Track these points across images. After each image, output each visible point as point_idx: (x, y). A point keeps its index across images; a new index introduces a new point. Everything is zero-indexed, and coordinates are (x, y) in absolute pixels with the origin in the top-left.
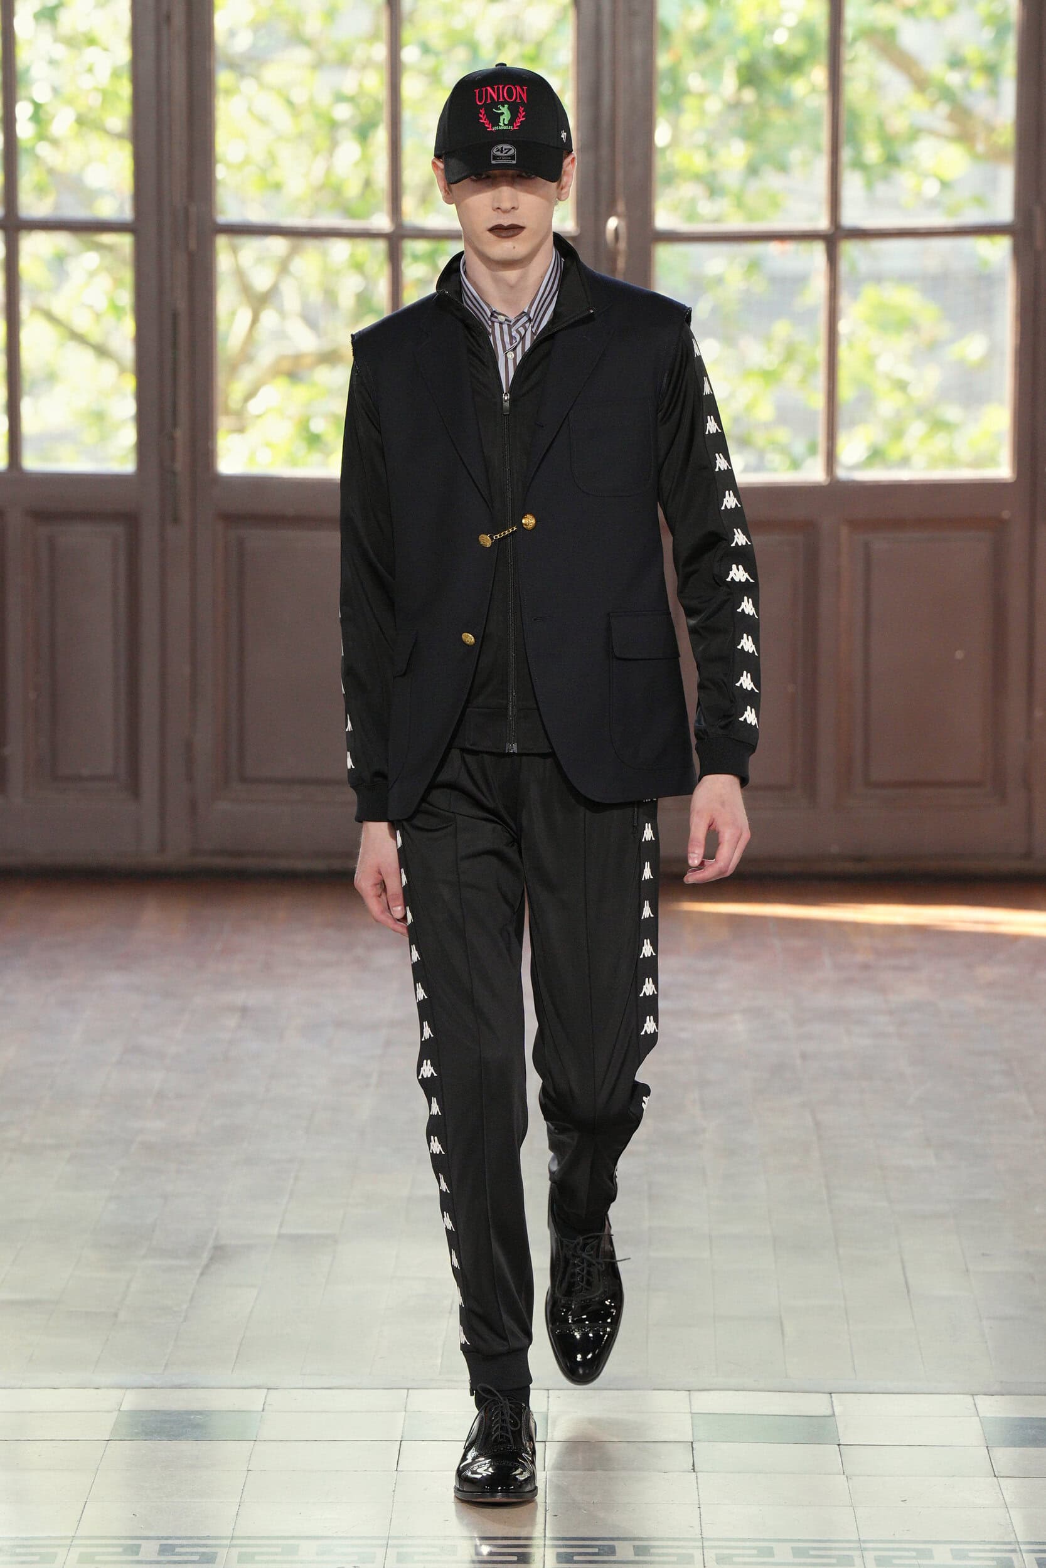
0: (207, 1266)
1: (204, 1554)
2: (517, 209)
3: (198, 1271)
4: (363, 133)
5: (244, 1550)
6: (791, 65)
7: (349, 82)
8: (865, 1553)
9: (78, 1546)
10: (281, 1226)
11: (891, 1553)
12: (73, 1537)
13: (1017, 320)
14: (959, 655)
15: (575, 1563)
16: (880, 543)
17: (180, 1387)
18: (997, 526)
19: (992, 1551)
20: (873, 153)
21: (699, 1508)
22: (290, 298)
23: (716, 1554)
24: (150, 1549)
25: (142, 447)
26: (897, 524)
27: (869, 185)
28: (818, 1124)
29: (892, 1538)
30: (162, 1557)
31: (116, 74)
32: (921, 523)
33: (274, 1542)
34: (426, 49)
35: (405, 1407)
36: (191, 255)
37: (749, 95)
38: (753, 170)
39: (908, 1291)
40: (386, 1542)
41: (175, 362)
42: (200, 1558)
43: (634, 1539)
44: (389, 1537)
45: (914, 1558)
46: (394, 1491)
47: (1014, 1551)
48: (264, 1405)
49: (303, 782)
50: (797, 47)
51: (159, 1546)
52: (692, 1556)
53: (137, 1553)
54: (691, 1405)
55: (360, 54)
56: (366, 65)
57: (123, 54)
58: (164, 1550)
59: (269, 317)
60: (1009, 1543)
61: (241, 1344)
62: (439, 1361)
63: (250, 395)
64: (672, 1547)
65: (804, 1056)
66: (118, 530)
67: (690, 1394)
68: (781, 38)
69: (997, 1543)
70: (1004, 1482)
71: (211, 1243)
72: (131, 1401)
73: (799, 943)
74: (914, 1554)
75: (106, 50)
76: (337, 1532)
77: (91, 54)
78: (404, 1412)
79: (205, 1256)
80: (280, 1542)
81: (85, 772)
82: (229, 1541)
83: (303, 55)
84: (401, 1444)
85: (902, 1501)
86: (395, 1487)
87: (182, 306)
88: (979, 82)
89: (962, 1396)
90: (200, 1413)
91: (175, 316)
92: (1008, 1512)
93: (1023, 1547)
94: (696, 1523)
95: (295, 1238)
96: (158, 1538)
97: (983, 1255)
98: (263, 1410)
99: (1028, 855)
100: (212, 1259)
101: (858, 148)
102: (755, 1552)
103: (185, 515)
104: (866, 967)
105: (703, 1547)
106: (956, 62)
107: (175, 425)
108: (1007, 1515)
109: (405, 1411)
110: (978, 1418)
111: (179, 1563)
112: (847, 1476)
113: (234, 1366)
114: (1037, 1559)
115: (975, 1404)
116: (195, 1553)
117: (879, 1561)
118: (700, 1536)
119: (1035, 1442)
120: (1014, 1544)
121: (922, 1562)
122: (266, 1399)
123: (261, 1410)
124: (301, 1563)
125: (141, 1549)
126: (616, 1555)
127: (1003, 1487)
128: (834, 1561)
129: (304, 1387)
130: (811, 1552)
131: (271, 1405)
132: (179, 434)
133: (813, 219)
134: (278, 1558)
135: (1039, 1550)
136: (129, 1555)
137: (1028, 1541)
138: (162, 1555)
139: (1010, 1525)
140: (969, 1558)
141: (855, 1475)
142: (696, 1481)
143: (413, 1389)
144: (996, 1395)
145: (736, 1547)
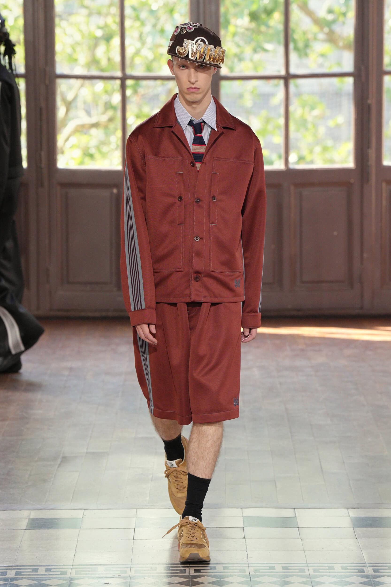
0: (60, 464)
1: (62, 571)
3: (57, 466)
4: (108, 38)
5: (77, 570)
6: (269, 13)
7: (101, 22)
8: (309, 568)
9: (15, 569)
10: (87, 449)
11: (319, 568)
12: (13, 566)
13: (355, 108)
14: (335, 233)
16: (306, 192)
17: (51, 509)
18: (348, 185)
19: (355, 566)
20: (301, 45)
22: (80, 103)
23: (254, 569)
24: (42, 570)
25: (29, 158)
26: (312, 184)
27: (300, 56)
28: (286, 409)
29: (319, 562)
30: (47, 573)
32: (321, 184)
33: (89, 567)
34: (134, 9)
35: (136, 516)
36: (46, 86)
37: (253, 25)
39: (322, 470)
40: (130, 566)
41: (41, 126)
42: (60, 574)
43: (223, 564)
44: (131, 564)
45: (328, 569)
46: (133, 547)
48: (83, 516)
49: (90, 283)
50: (270, 7)
51: (45, 569)
52: (245, 570)
53: (37, 572)
54: (242, 514)
55: (104, 11)
56: (107, 15)
58: (47, 570)
59: (72, 113)
61: (74, 493)
62: (148, 498)
63: (67, 140)
64: (237, 566)
65: (281, 384)
67: (242, 510)
69: (357, 563)
70: (360, 541)
71: (61, 456)
72: (32, 515)
73: (277, 342)
74: (327, 568)
75: (11, 10)
76: (112, 563)
78: (135, 518)
79: (59, 460)
80: (91, 566)
82: (72, 566)
83: (84, 12)
84: (135, 530)
85: (322, 548)
86: (133, 546)
87: (43, 105)
88: (341, 19)
89: (343, 509)
90: (58, 519)
91: (41, 109)
92: (362, 551)
93: (368, 565)
94: (246, 558)
95: (93, 453)
96: (45, 566)
97: (350, 457)
98: (83, 518)
99: (362, 308)
100: (62, 462)
101: (295, 41)
102: (268, 568)
103: (46, 184)
104: (302, 350)
105: (249, 566)
106: (330, 11)
107: (41, 150)
108: (362, 553)
109: (136, 517)
110: (349, 517)
111: (53, 575)
112: (301, 539)
113: (71, 501)
114: (373, 569)
115: (348, 512)
116: (59, 571)
117: (314, 570)
118: (248, 562)
119: (371, 526)
120: (364, 564)
121: (330, 571)
122: (83, 513)
123: (82, 517)
124: (99, 574)
125: (39, 570)
126: (216, 570)
127: (359, 543)
128: (298, 571)
129: (98, 509)
130: (289, 568)
131: (85, 516)
132: (43, 153)
133: (279, 71)
134: (90, 573)
135: (374, 566)
136: (34, 572)
137: (369, 562)
138: (47, 572)
139: (362, 557)
140: (348, 569)
141: (306, 539)
142: (245, 542)
143: (139, 509)
144: (356, 508)
145: (261, 566)
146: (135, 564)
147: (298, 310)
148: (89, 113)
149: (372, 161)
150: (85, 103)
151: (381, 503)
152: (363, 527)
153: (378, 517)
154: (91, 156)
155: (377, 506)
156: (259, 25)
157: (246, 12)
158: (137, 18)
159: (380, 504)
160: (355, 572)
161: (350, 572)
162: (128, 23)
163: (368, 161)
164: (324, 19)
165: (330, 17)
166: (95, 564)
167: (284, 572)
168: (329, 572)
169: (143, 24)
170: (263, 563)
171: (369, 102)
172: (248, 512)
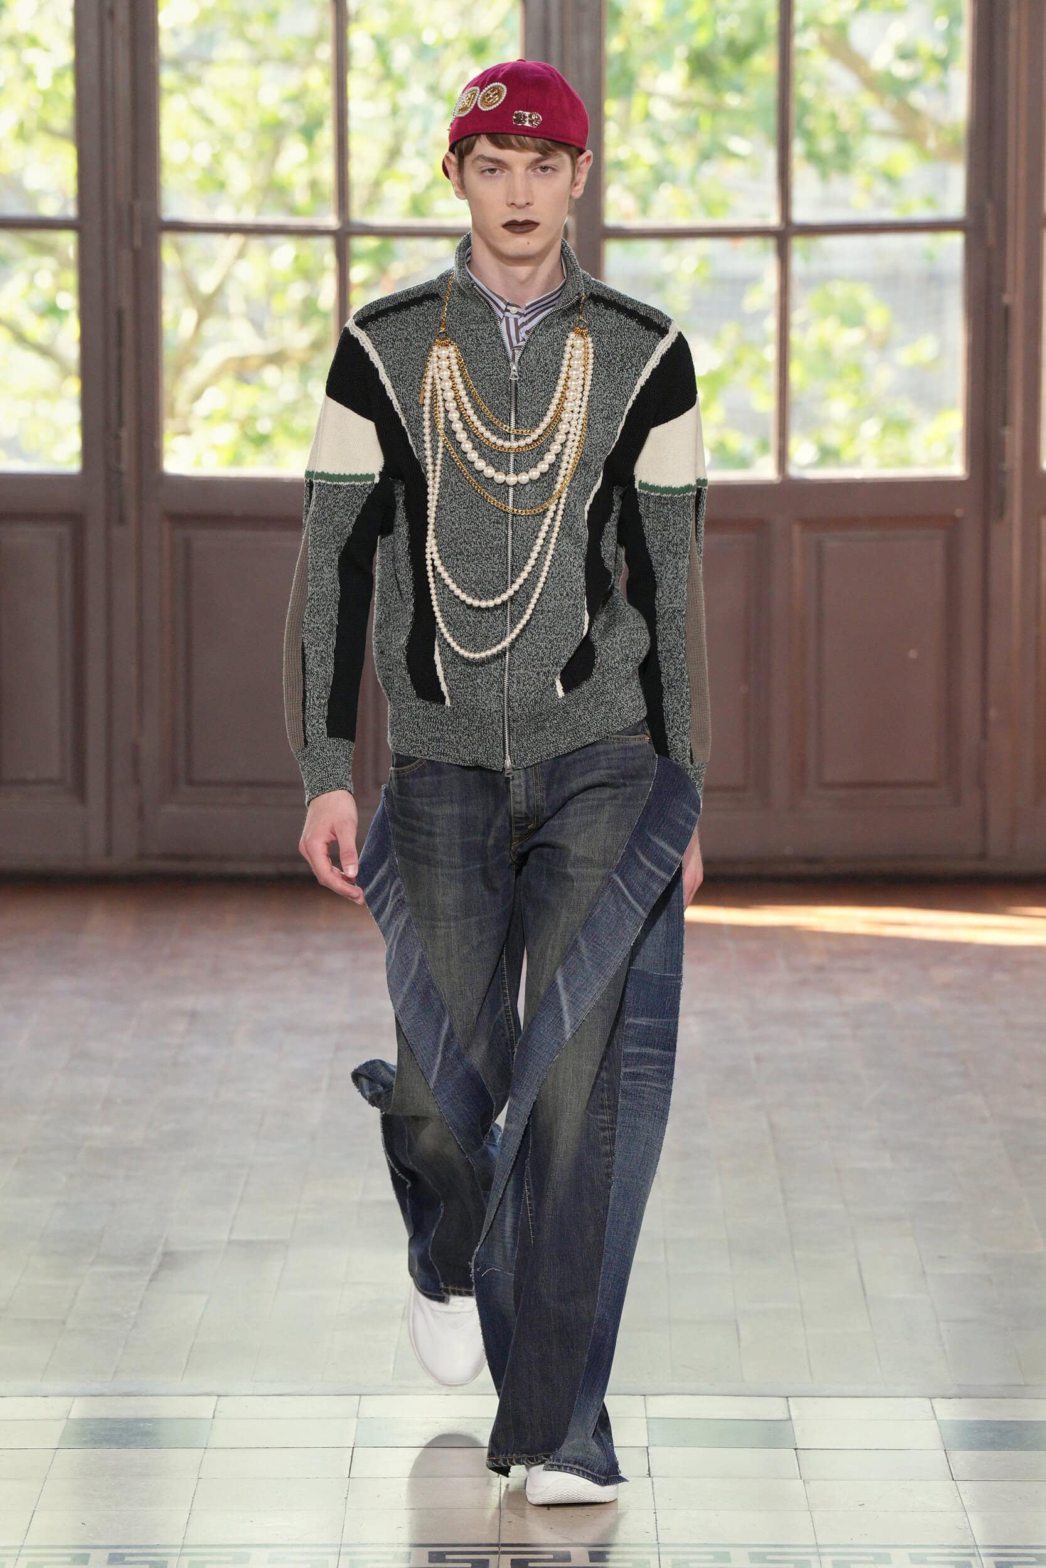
0: (156, 1273)
1: (154, 1562)
2: (532, 204)
3: (148, 1278)
4: (308, 133)
5: (194, 1558)
6: (740, 53)
8: (823, 1558)
9: (27, 1555)
10: (231, 1232)
11: (848, 1558)
12: (21, 1546)
13: (969, 317)
14: (913, 654)
16: (833, 543)
17: (128, 1395)
18: (951, 525)
19: (949, 1555)
20: (826, 145)
21: (655, 1513)
22: (235, 302)
23: (673, 1560)
24: (99, 1558)
25: (87, 446)
26: (848, 522)
27: (824, 176)
28: (772, 1127)
29: (849, 1543)
31: (58, 75)
32: (876, 521)
33: (226, 1550)
35: (358, 1414)
36: (136, 253)
37: (700, 92)
39: (865, 1295)
40: (339, 1550)
41: (119, 364)
43: (590, 1545)
44: (341, 1545)
45: (873, 1563)
46: (346, 1498)
47: (972, 1555)
48: (214, 1412)
49: (252, 784)
50: (744, 35)
51: (108, 1555)
52: (648, 1562)
54: (646, 1410)
56: (310, 64)
57: (66, 53)
58: (114, 1559)
59: (212, 326)
60: (968, 1547)
61: (191, 1351)
62: (391, 1366)
63: (197, 396)
64: (629, 1554)
65: (758, 1059)
66: (62, 530)
67: (645, 1399)
69: (955, 1547)
70: (962, 1486)
71: (160, 1249)
72: (79, 1409)
73: (752, 945)
74: (872, 1558)
75: (46, 50)
76: (288, 1540)
77: (31, 56)
78: (356, 1419)
79: (154, 1262)
80: (230, 1552)
81: (31, 776)
82: (179, 1549)
84: (353, 1451)
85: (861, 1505)
86: (347, 1494)
87: (127, 303)
88: (934, 75)
89: (922, 1400)
90: (149, 1420)
91: (120, 314)
92: (967, 1515)
93: (981, 1551)
94: (653, 1530)
95: (249, 1244)
96: (108, 1547)
97: (941, 1257)
98: (214, 1417)
99: (983, 856)
100: (161, 1265)
101: (809, 136)
102: (712, 1557)
103: (132, 514)
104: (820, 969)
105: (659, 1552)
106: (906, 54)
107: (120, 424)
108: (966, 1518)
109: (357, 1417)
110: (935, 1421)
112: (805, 1480)
113: (185, 1372)
114: (996, 1563)
115: (933, 1407)
116: (145, 1561)
118: (656, 1542)
119: (993, 1445)
120: (973, 1548)
122: (216, 1406)
123: (212, 1417)
125: (91, 1558)
127: (962, 1490)
128: (792, 1566)
129: (255, 1393)
130: (769, 1557)
131: (220, 1412)
132: (125, 433)
133: (763, 216)
135: (999, 1554)
136: (78, 1564)
137: (987, 1544)
139: (968, 1529)
140: (928, 1562)
141: (812, 1480)
142: (651, 1486)
143: (366, 1395)
144: (955, 1398)
145: (694, 1553)
146: (348, 1545)
147: (810, 861)
148: (258, 327)
149: (1015, 461)
150: (248, 300)
151: (1023, 1384)
152: (972, 1448)
153: (1011, 1421)
154: (261, 441)
155: (1013, 1391)
156: (717, 91)
157: (681, 52)
159: (1019, 1386)
163: (1002, 458)
164: (889, 75)
165: (902, 70)
166: (242, 1543)
169: (401, 86)
170: (699, 1545)
171: (1007, 299)
172: (665, 1407)
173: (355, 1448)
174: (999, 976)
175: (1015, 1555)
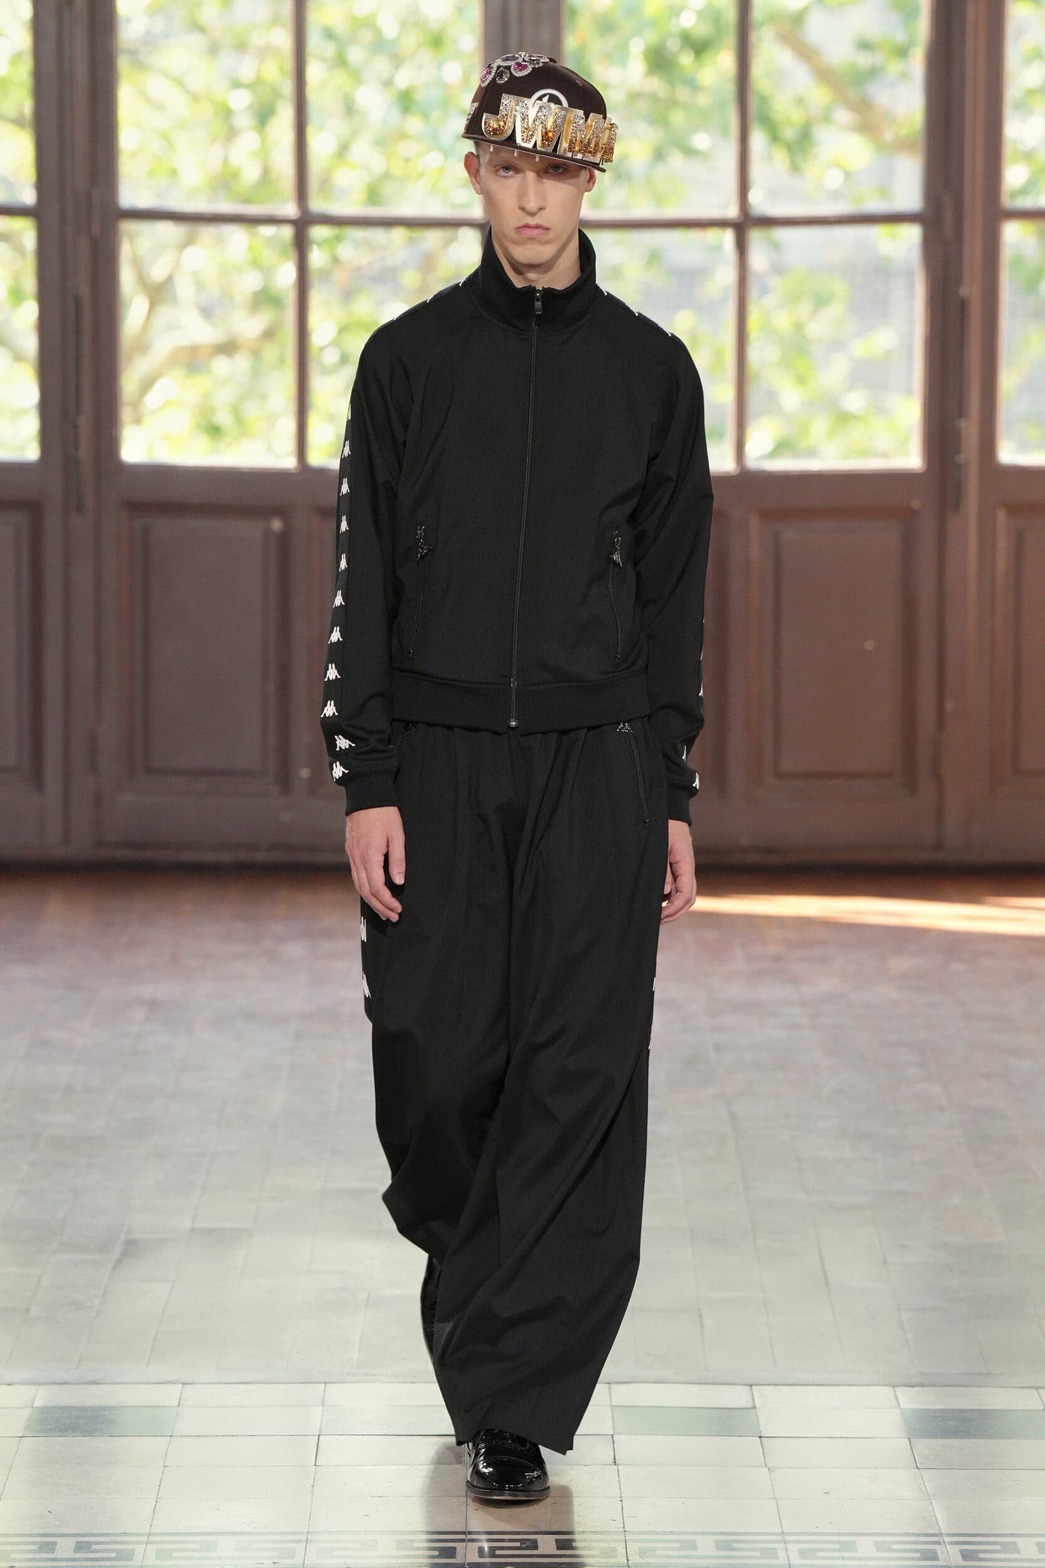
0: (119, 1261)
1: (121, 1550)
3: (110, 1266)
4: (263, 116)
5: (160, 1546)
6: (700, 47)
7: (247, 69)
8: (789, 1546)
10: (194, 1220)
11: (815, 1546)
13: (927, 309)
14: (869, 645)
15: (497, 1557)
16: (791, 534)
17: (93, 1383)
18: (906, 516)
19: (914, 1543)
20: (789, 131)
21: (621, 1501)
22: (184, 289)
23: (639, 1548)
24: (65, 1548)
25: (46, 436)
26: (808, 513)
28: (733, 1117)
29: (815, 1530)
30: (79, 1554)
31: (16, 59)
32: (833, 512)
33: (192, 1538)
34: (332, 36)
35: (323, 1402)
36: (94, 240)
37: (656, 85)
38: (659, 155)
39: (826, 1282)
40: (306, 1538)
41: (78, 349)
42: (116, 1557)
43: (559, 1533)
44: (308, 1532)
45: (835, 1550)
46: (313, 1486)
47: (937, 1543)
48: (180, 1400)
50: (702, 30)
51: (75, 1543)
52: (615, 1550)
53: (53, 1551)
54: (610, 1398)
55: (257, 40)
56: (263, 53)
57: (23, 40)
58: (80, 1547)
59: (164, 313)
60: (932, 1535)
61: (155, 1339)
62: (356, 1355)
63: (147, 384)
64: (594, 1541)
65: (718, 1048)
66: (21, 519)
67: (609, 1388)
68: (688, 21)
69: (919, 1535)
70: (927, 1474)
71: (123, 1238)
72: (42, 1397)
73: (710, 935)
74: (837, 1546)
76: (255, 1528)
78: (322, 1407)
79: (117, 1250)
80: (198, 1538)
82: (146, 1538)
83: (197, 41)
84: (319, 1439)
85: (825, 1493)
86: (314, 1482)
87: (85, 290)
88: (894, 67)
89: (884, 1388)
90: (111, 1408)
91: (78, 303)
92: (931, 1503)
93: (947, 1539)
94: (619, 1518)
95: (210, 1232)
96: (75, 1535)
97: (901, 1246)
98: (179, 1405)
99: (938, 846)
100: (124, 1254)
102: (678, 1545)
103: (90, 503)
104: (777, 958)
105: (625, 1540)
106: (865, 45)
107: (78, 412)
108: (931, 1507)
109: (323, 1405)
110: (898, 1410)
111: (96, 1561)
112: (769, 1469)
113: (149, 1360)
114: (961, 1551)
115: (896, 1396)
116: (112, 1550)
117: (802, 1553)
118: (623, 1530)
119: (956, 1433)
120: (937, 1536)
121: (846, 1554)
122: (181, 1394)
123: (176, 1405)
124: (220, 1559)
125: (57, 1547)
126: (537, 1550)
127: (925, 1479)
128: (758, 1554)
129: (220, 1381)
130: (735, 1545)
131: (186, 1400)
132: (82, 422)
133: (723, 208)
134: (197, 1554)
135: (963, 1542)
136: (45, 1553)
137: (951, 1532)
138: (79, 1552)
139: (932, 1517)
140: (890, 1550)
141: (777, 1468)
142: (617, 1474)
143: (331, 1383)
144: (917, 1386)
145: (659, 1541)
146: (317, 1533)
147: (769, 850)
148: (207, 312)
149: (969, 453)
150: (200, 286)
151: (985, 1372)
152: (934, 1436)
153: (975, 1410)
154: (215, 431)
155: (975, 1380)
156: (672, 84)
157: (637, 47)
158: (341, 61)
159: (981, 1374)
160: (912, 1559)
161: (898, 1559)
162: (314, 72)
163: (958, 449)
164: (848, 67)
165: (864, 60)
166: (210, 1531)
167: (722, 1557)
168: (843, 1558)
169: (357, 76)
170: (666, 1533)
171: (964, 291)
172: (627, 1394)
173: (320, 1437)
174: (956, 967)
175: (980, 1543)
